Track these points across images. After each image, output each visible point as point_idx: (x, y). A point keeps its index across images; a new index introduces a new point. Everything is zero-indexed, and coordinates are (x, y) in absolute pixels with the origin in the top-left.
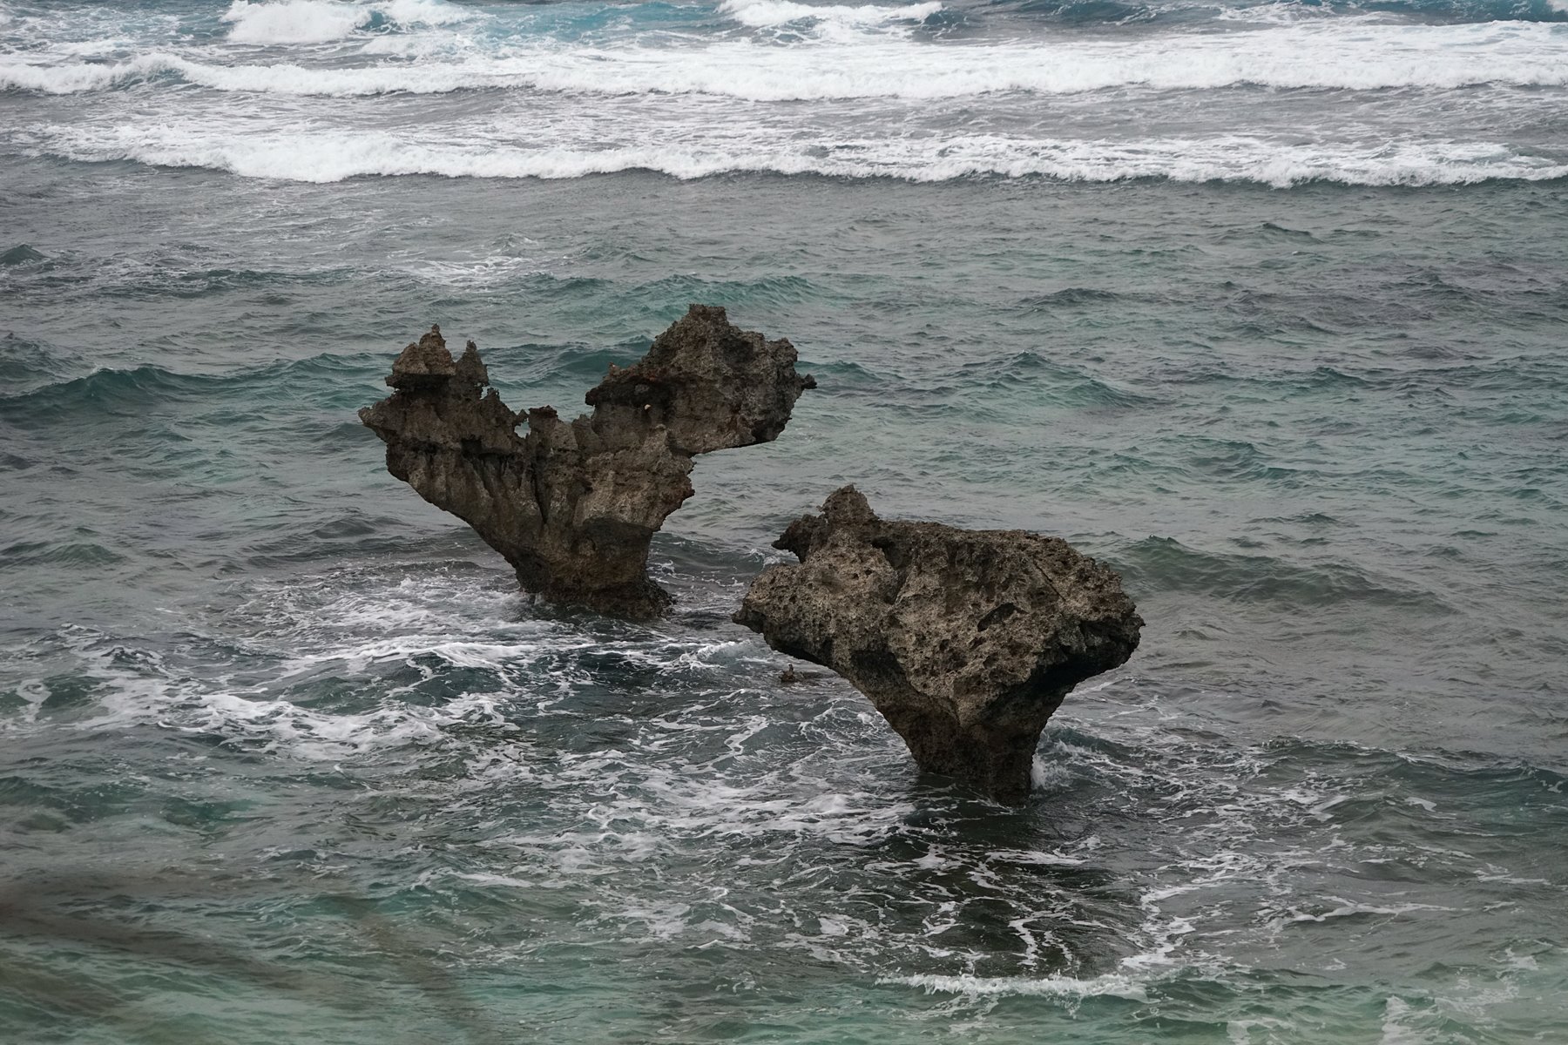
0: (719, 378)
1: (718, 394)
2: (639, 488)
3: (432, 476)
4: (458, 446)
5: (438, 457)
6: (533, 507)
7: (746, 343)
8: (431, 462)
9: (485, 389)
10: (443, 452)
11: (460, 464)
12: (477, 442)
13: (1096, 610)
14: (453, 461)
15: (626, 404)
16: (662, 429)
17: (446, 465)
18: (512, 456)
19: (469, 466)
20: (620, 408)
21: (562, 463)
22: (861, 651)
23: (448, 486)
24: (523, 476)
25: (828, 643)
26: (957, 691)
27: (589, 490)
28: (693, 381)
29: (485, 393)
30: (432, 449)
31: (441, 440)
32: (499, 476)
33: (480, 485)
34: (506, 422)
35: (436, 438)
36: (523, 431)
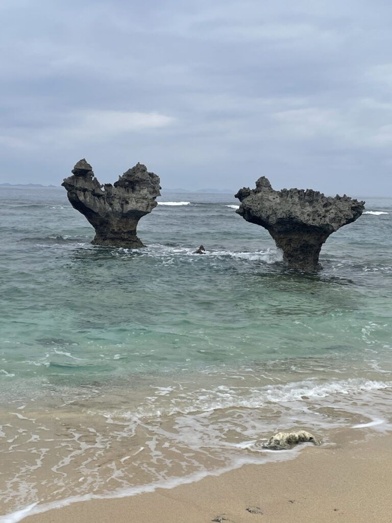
2: (143, 202)
3: (85, 198)
4: (91, 190)
5: (86, 193)
6: (110, 209)
8: (84, 194)
9: (93, 178)
10: (88, 191)
12: (94, 191)
15: (122, 187)
17: (89, 195)
18: (102, 195)
19: (93, 197)
20: (121, 188)
21: (115, 198)
22: (280, 218)
23: (90, 200)
24: (106, 200)
27: (127, 203)
28: (141, 181)
29: (93, 179)
30: (85, 190)
32: (100, 200)
34: (99, 187)
35: (86, 187)
36: (103, 189)
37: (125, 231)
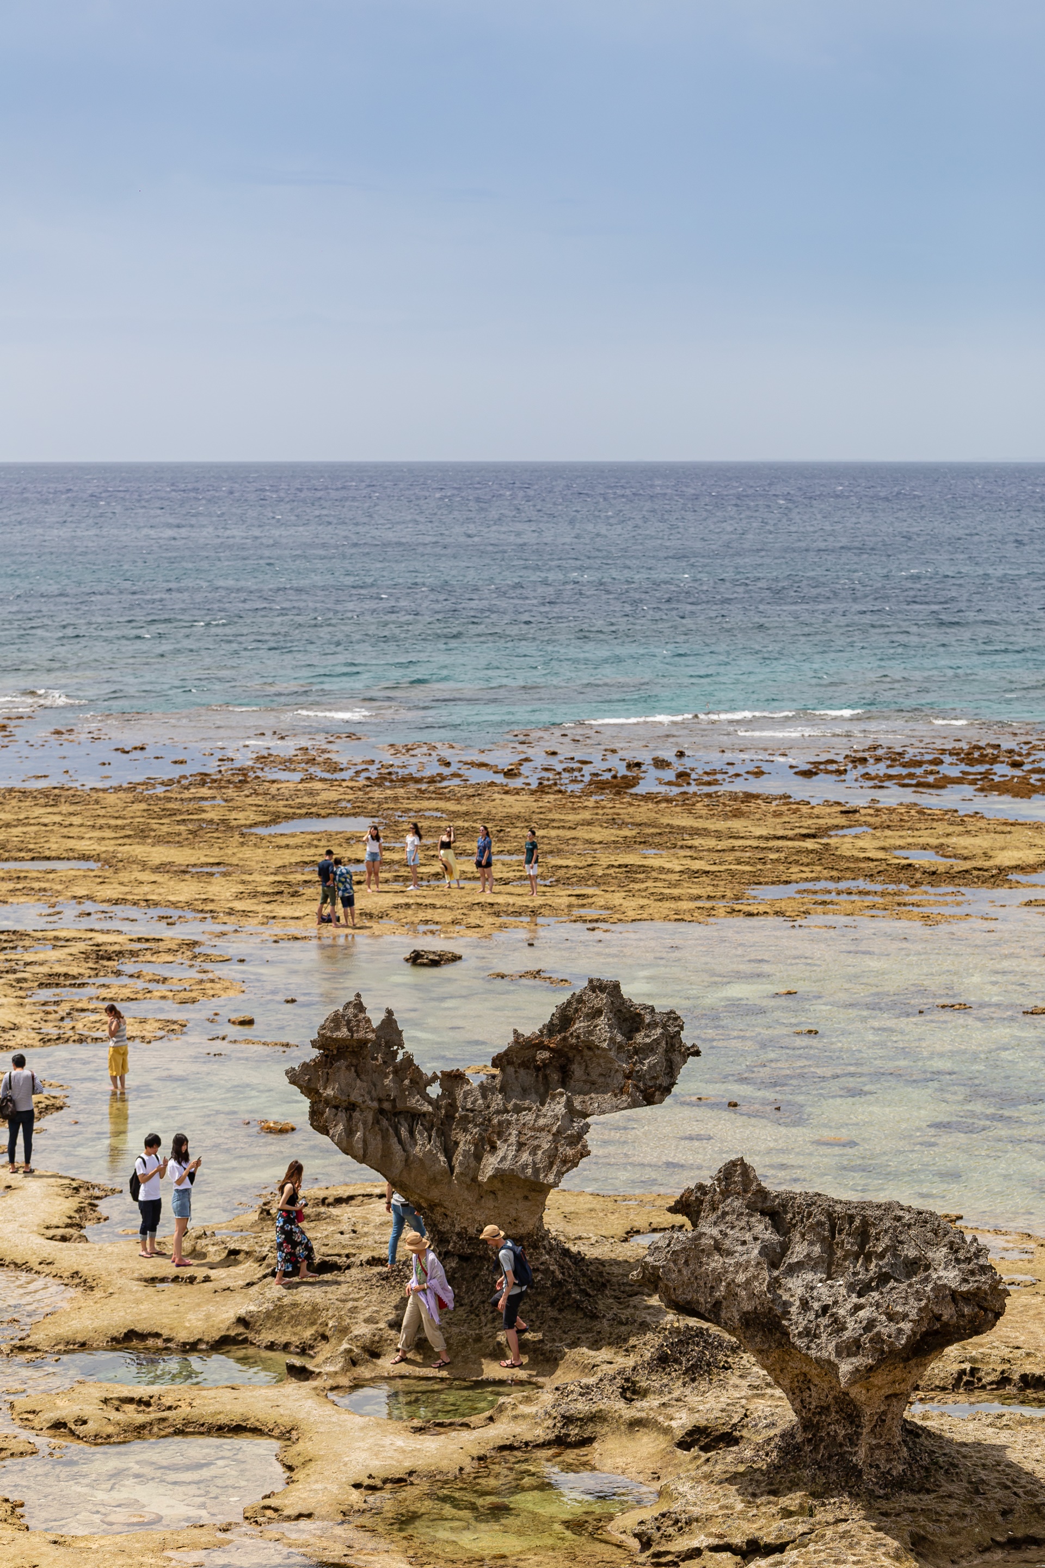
0: (614, 1046)
1: (611, 1061)
2: (539, 1147)
3: (350, 1132)
4: (375, 1104)
5: (356, 1114)
6: (442, 1161)
7: (639, 1015)
8: (350, 1118)
9: (401, 1052)
10: (362, 1110)
11: (377, 1121)
12: (392, 1101)
13: (965, 1281)
14: (370, 1119)
15: (528, 1068)
16: (561, 1094)
17: (365, 1123)
18: (424, 1114)
19: (385, 1123)
20: (522, 1071)
21: (470, 1122)
22: (748, 1313)
23: (365, 1141)
24: (433, 1134)
25: (717, 1304)
26: (838, 1354)
27: (494, 1148)
28: (589, 1048)
29: (400, 1057)
30: (352, 1107)
31: (360, 1100)
32: (411, 1133)
33: (394, 1140)
34: (419, 1082)
35: (355, 1097)
36: (434, 1091)
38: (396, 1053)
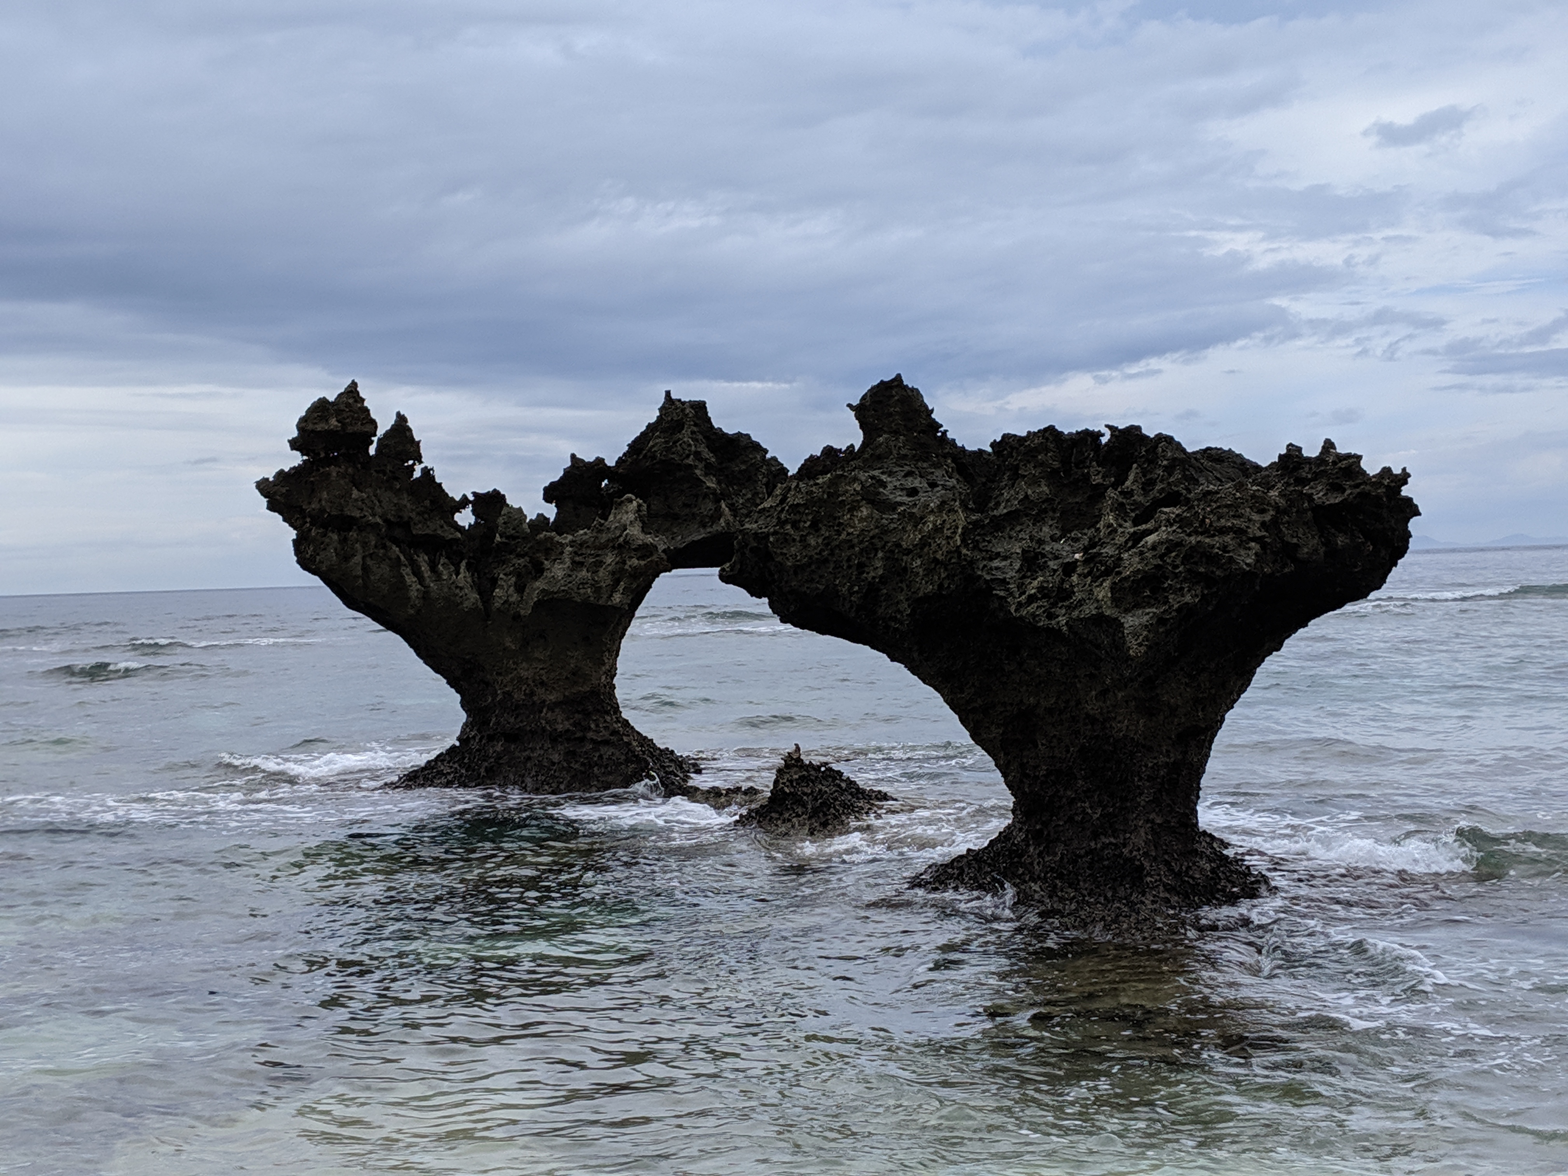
0: (701, 466)
2: (601, 563)
5: (353, 534)
6: (474, 596)
8: (344, 541)
9: (418, 469)
10: (361, 530)
11: (382, 545)
12: (406, 525)
14: (373, 540)
17: (365, 545)
18: (454, 545)
19: (395, 550)
21: (511, 553)
23: (365, 568)
24: (463, 565)
27: (541, 570)
29: (417, 474)
30: (346, 524)
31: (357, 514)
32: (433, 568)
33: (406, 571)
34: (443, 506)
36: (465, 518)
37: (552, 698)
38: (411, 469)
